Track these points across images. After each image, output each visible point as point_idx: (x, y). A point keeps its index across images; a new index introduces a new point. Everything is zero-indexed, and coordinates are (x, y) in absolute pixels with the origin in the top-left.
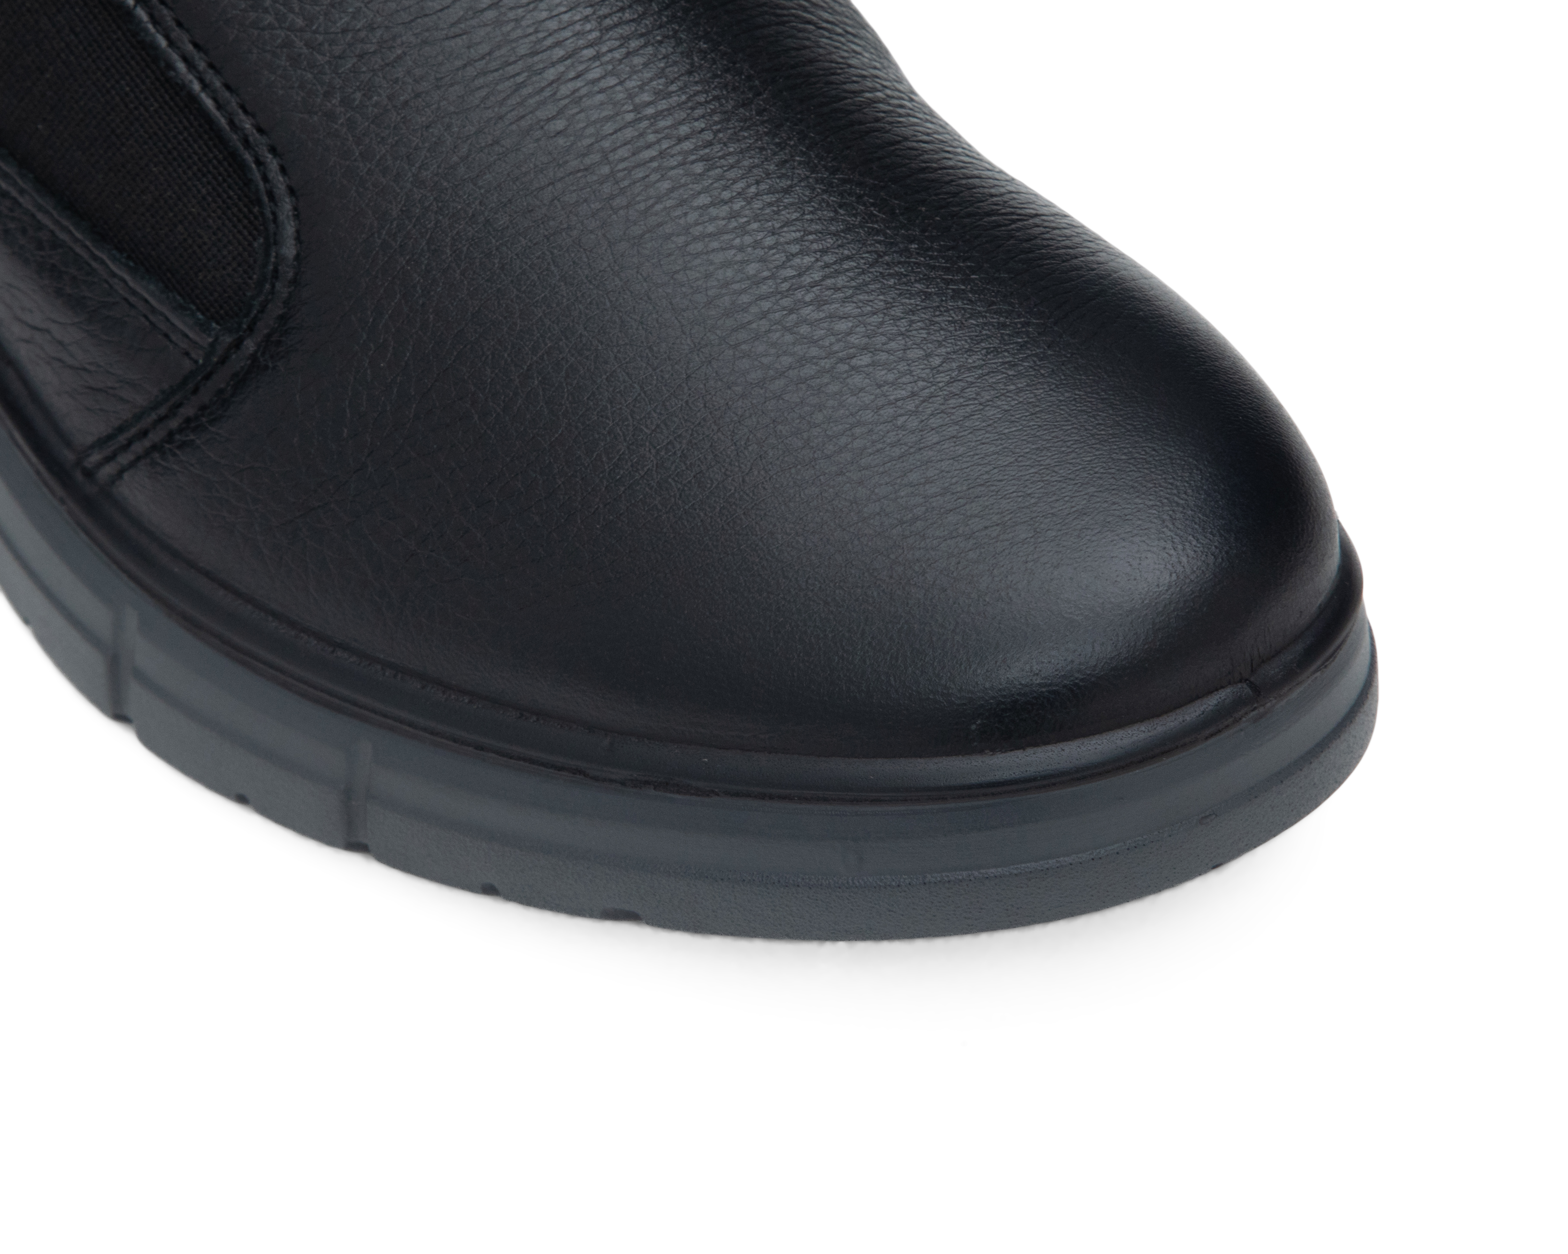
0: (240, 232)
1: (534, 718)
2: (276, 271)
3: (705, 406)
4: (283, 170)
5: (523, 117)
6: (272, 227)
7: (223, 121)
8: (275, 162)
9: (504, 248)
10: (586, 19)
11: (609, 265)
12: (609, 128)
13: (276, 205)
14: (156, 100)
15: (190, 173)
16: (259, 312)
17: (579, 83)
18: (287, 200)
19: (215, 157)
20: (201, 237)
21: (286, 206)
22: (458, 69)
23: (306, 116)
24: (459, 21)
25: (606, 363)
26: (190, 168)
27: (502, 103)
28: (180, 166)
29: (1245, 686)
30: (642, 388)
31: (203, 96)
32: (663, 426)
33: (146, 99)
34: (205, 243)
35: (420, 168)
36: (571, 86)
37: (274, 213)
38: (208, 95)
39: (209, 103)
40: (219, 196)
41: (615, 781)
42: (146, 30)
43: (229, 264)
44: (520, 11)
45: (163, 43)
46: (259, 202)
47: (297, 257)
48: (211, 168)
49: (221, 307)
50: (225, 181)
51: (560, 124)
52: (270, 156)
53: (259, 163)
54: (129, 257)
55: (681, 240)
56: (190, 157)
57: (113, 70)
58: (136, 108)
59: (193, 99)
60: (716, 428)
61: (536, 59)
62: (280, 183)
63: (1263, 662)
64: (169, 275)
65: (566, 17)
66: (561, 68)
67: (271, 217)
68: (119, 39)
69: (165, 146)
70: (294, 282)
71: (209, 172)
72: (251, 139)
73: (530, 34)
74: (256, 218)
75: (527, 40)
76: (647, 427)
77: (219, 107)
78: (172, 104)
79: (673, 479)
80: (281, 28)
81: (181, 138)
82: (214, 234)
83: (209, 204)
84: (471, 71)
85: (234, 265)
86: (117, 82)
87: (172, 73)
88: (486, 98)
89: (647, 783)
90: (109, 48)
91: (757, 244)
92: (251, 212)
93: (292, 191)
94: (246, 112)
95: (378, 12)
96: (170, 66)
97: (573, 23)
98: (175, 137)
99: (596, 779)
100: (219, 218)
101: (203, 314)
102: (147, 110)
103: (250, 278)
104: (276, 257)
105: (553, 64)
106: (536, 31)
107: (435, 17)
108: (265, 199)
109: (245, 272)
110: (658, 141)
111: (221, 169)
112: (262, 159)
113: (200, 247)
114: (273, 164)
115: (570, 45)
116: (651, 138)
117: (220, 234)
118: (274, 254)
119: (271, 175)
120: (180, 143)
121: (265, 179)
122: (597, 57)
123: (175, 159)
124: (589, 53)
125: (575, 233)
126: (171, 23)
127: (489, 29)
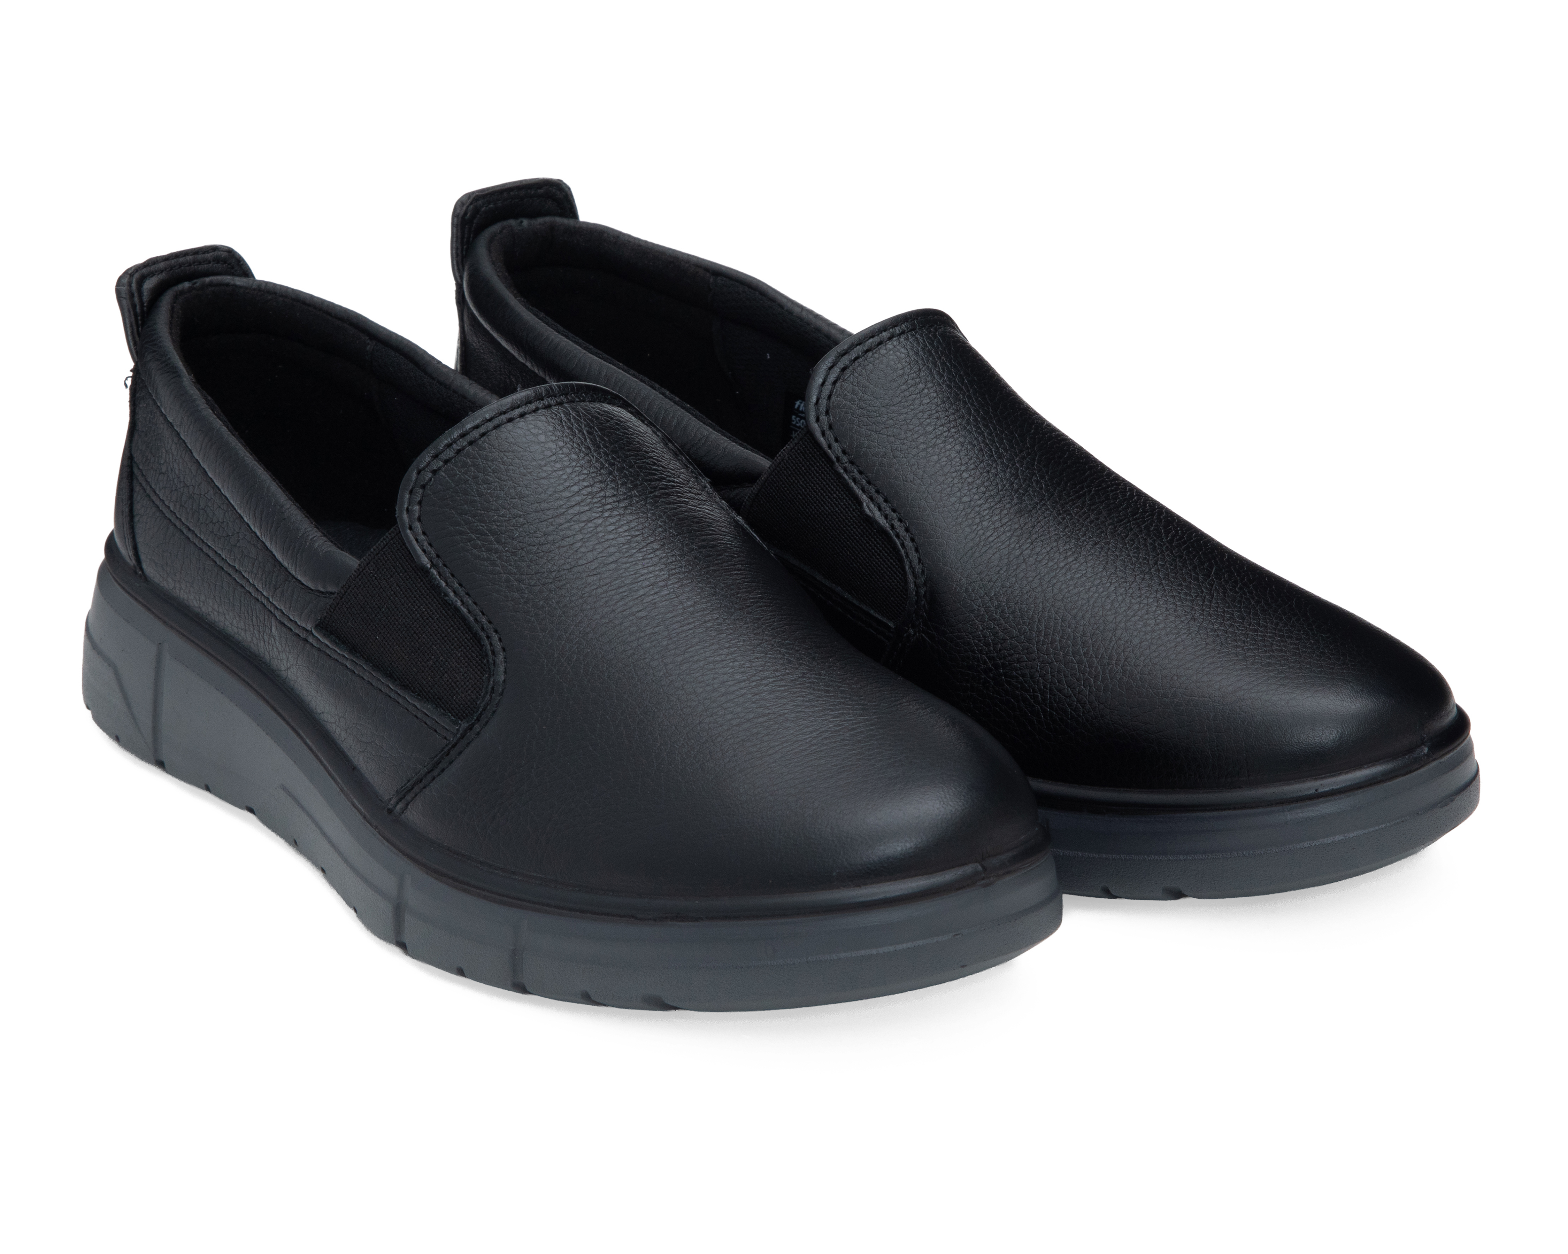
0: (476, 673)
1: (611, 894)
2: (493, 688)
3: (708, 735)
4: (500, 640)
5: (625, 610)
6: (492, 667)
7: (472, 619)
8: (496, 636)
9: (611, 669)
10: (662, 570)
11: (664, 674)
12: (670, 615)
13: (496, 656)
14: (438, 614)
15: (453, 647)
16: (483, 710)
17: (656, 596)
18: (501, 654)
19: (466, 638)
20: (456, 678)
21: (501, 657)
22: (593, 590)
23: (514, 614)
24: (595, 569)
25: (659, 717)
26: (452, 645)
27: (615, 605)
28: (448, 644)
29: (978, 865)
30: (676, 728)
31: (462, 607)
32: (685, 744)
33: (433, 614)
34: (458, 681)
35: (570, 634)
36: (651, 597)
37: (494, 661)
38: (464, 607)
39: (465, 610)
40: (467, 656)
41: (650, 919)
42: (435, 579)
43: (469, 689)
44: (628, 565)
45: (444, 584)
46: (487, 655)
47: (504, 681)
48: (463, 643)
49: (464, 712)
50: (470, 649)
51: (643, 614)
52: (494, 633)
53: (488, 637)
54: (419, 695)
55: (702, 664)
56: (453, 639)
57: (417, 602)
58: (427, 619)
59: (457, 610)
60: (712, 744)
61: (634, 586)
62: (498, 646)
63: (989, 856)
64: (438, 700)
65: (651, 569)
66: (647, 589)
67: (492, 662)
68: (421, 586)
69: (441, 635)
70: (502, 694)
71: (463, 645)
72: (485, 626)
73: (632, 575)
74: (485, 665)
75: (630, 577)
76: (677, 745)
77: (470, 612)
78: (446, 614)
79: (689, 768)
80: (505, 573)
81: (449, 630)
82: (463, 675)
83: (461, 661)
84: (600, 591)
85: (472, 689)
86: (419, 607)
87: (446, 598)
88: (607, 602)
89: (666, 918)
90: (416, 591)
91: (741, 666)
92: (482, 662)
93: (504, 650)
94: (483, 614)
95: (554, 564)
96: (446, 595)
97: (655, 571)
98: (446, 630)
99: (640, 919)
100: (466, 667)
101: (454, 717)
102: (432, 619)
103: (480, 695)
104: (494, 682)
105: (643, 588)
106: (635, 574)
107: (584, 566)
108: (490, 653)
109: (477, 692)
110: (694, 622)
111: (469, 643)
112: (489, 635)
113: (455, 683)
114: (495, 637)
115: (652, 580)
116: (691, 620)
117: (466, 675)
118: (492, 680)
119: (493, 643)
120: (448, 633)
121: (491, 644)
122: (666, 586)
123: (445, 641)
124: (663, 584)
125: (647, 660)
126: (448, 575)
127: (611, 572)
